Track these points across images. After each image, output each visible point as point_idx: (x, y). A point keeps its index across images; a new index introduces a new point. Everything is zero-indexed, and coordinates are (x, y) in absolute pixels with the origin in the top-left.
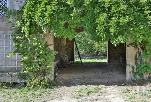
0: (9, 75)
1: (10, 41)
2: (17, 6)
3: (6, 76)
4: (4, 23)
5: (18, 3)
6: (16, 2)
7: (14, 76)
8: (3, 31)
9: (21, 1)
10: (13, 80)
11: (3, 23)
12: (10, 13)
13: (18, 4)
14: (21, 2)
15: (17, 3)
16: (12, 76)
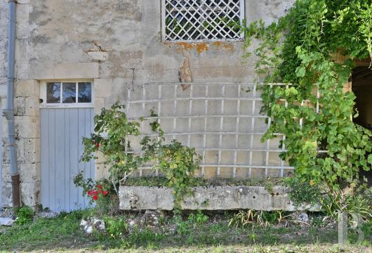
0: (266, 192)
1: (254, 102)
2: (267, 14)
3: (257, 192)
4: (234, 56)
5: (269, 6)
6: (263, 4)
7: (278, 194)
8: (232, 78)
9: (276, 2)
10: (277, 203)
11: (232, 57)
12: (250, 32)
13: (270, 9)
14: (277, 5)
15: (266, 7)
16: (273, 194)
